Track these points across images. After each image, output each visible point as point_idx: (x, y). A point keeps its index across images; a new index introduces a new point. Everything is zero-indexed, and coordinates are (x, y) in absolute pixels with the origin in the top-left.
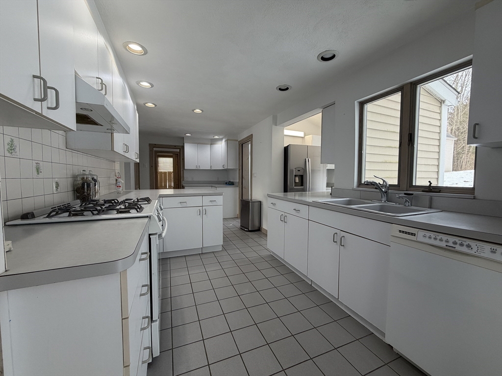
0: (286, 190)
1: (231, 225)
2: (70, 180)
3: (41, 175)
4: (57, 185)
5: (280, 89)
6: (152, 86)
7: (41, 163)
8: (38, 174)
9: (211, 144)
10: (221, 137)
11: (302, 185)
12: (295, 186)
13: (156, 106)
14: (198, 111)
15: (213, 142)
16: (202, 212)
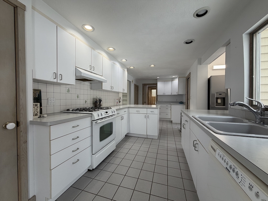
0: (209, 108)
1: (176, 127)
2: (92, 100)
3: (79, 98)
4: (86, 102)
5: (187, 43)
6: (126, 60)
7: (79, 95)
8: (78, 98)
9: (172, 81)
10: (176, 76)
11: (224, 105)
12: (216, 106)
13: (134, 67)
14: (152, 66)
15: (172, 80)
16: (147, 117)
